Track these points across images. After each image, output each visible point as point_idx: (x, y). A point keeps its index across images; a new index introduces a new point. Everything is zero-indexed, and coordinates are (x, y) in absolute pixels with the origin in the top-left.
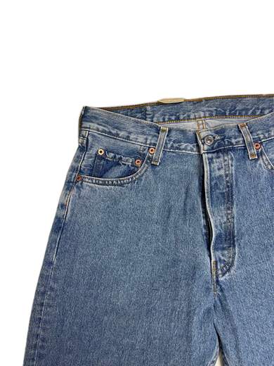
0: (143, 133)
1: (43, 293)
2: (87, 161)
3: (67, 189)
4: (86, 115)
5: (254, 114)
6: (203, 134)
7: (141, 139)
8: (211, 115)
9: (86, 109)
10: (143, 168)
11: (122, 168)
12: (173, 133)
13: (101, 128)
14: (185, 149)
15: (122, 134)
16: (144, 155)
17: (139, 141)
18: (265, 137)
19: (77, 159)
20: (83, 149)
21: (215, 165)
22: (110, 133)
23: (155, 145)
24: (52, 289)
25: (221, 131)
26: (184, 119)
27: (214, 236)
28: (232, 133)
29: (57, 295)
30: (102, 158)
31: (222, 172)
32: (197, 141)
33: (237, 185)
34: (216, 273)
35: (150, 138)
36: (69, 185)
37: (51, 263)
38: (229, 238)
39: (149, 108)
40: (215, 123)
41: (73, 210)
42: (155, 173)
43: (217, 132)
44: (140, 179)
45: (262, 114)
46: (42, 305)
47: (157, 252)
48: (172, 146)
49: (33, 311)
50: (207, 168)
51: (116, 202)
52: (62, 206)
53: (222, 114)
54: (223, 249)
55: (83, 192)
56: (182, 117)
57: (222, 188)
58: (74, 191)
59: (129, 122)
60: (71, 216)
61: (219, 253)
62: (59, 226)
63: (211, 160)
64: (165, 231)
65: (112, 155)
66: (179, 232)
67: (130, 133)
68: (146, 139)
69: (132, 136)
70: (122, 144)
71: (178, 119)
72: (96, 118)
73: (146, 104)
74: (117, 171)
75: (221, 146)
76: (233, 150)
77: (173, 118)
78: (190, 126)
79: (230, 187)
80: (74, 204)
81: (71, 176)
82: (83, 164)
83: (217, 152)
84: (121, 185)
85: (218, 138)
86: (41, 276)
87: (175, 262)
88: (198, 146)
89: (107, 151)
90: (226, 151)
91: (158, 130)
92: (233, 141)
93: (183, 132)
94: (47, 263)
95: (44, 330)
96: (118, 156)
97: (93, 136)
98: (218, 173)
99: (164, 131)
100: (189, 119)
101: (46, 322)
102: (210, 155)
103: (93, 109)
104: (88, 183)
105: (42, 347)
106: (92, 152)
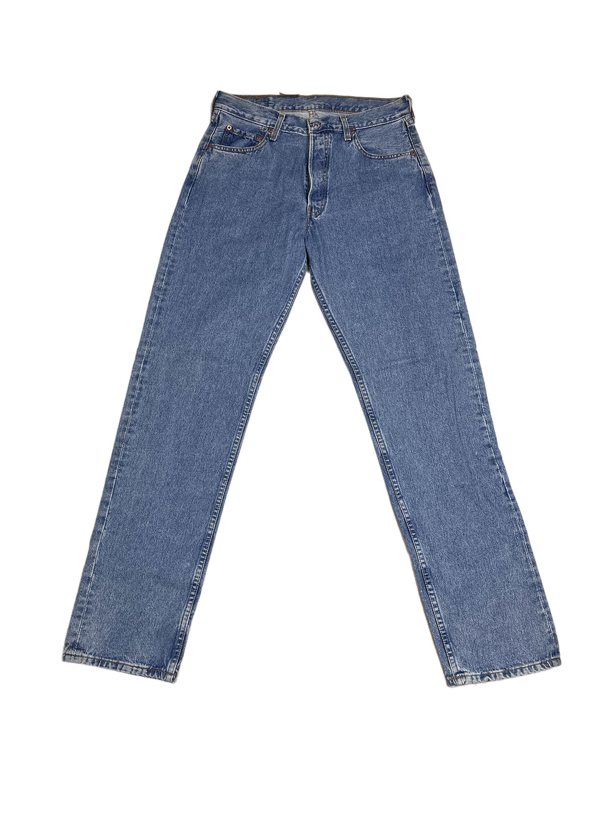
0: (265, 117)
1: (176, 228)
2: (217, 133)
3: (199, 155)
4: (220, 98)
5: (353, 110)
6: (311, 121)
7: (263, 120)
8: (320, 108)
9: (219, 93)
10: (262, 143)
11: (246, 141)
12: (289, 119)
13: (231, 109)
14: (298, 131)
15: (247, 115)
16: (265, 133)
17: (261, 122)
18: (359, 127)
19: (209, 132)
20: (214, 124)
21: (318, 141)
22: (238, 114)
23: (274, 126)
24: (182, 226)
25: (325, 119)
26: (299, 109)
27: (311, 190)
28: (334, 121)
29: (187, 231)
30: (229, 132)
31: (323, 146)
32: (307, 127)
33: (333, 157)
34: (310, 213)
35: (270, 120)
36: (201, 151)
37: (183, 207)
38: (322, 193)
39: (271, 98)
40: (322, 114)
41: (203, 170)
42: (272, 147)
43: (323, 120)
44: (259, 150)
45: (360, 110)
46: (174, 235)
47: (268, 200)
48: (287, 128)
49: (167, 238)
50: (311, 142)
51: (238, 165)
52: (194, 166)
53: (329, 108)
54: (319, 200)
55: (212, 157)
56: (297, 107)
57: (322, 158)
58: (205, 156)
59: (255, 107)
60: (201, 175)
61: (315, 203)
62: (190, 181)
63: (315, 138)
64: (276, 186)
65: (238, 130)
66: (286, 185)
67: (254, 115)
68: (267, 121)
69: (255, 118)
70: (247, 123)
71: (294, 109)
72: (227, 101)
73: (270, 96)
74: (242, 143)
75: (325, 129)
76: (333, 132)
77: (290, 108)
78: (304, 115)
79: (327, 158)
80: (205, 165)
81: (203, 144)
82: (213, 136)
83: (321, 133)
84: (244, 153)
85: (323, 124)
86: (175, 214)
87: (280, 205)
88: (308, 129)
89: (234, 127)
90: (327, 132)
91: (277, 115)
92: (334, 126)
93: (297, 118)
94: (180, 205)
95: (174, 254)
96: (243, 132)
97: (224, 115)
98: (319, 147)
99: (282, 116)
100: (303, 109)
101: (176, 248)
102: (315, 135)
103: (226, 94)
104: (217, 150)
105: (172, 266)
106: (222, 127)
